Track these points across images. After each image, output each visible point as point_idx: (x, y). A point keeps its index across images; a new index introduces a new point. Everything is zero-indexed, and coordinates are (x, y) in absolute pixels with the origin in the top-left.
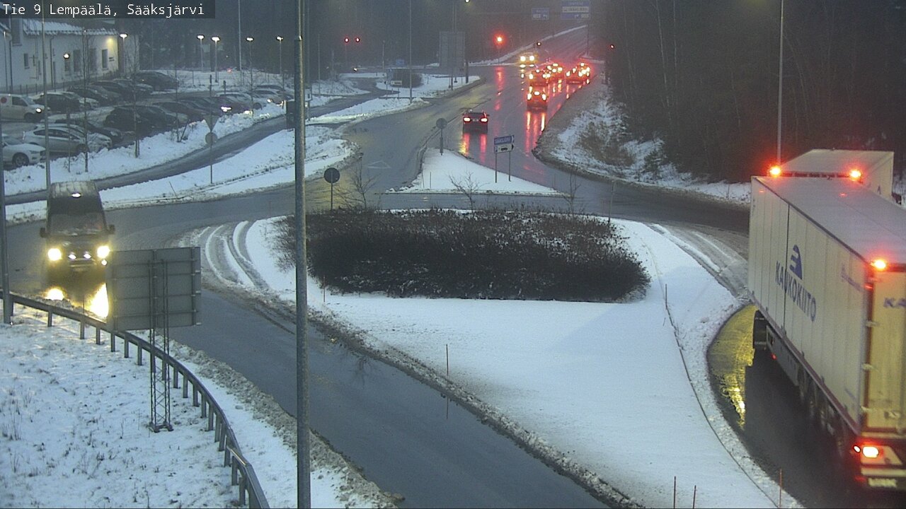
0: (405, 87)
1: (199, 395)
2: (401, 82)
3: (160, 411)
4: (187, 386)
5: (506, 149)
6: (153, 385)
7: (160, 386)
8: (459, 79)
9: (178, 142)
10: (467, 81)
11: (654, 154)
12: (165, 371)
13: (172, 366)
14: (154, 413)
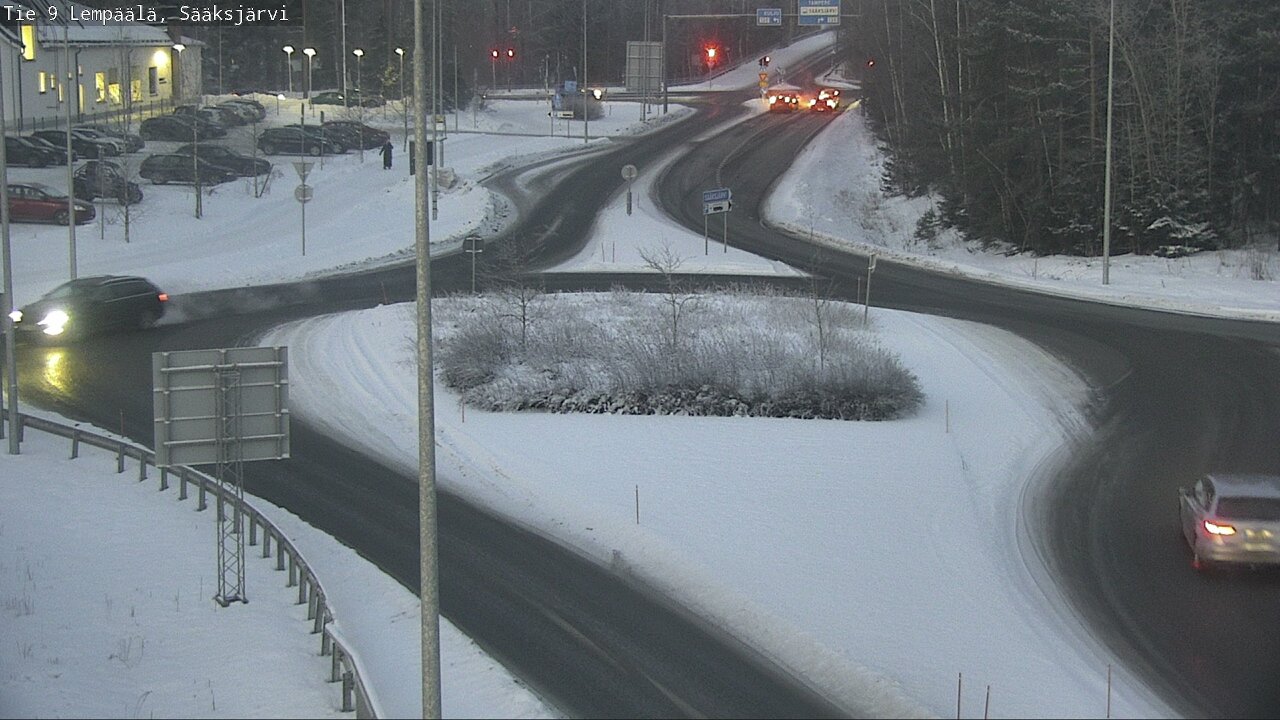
0: (578, 119)
1: (286, 557)
2: (572, 113)
3: (231, 579)
4: (269, 544)
5: (721, 208)
6: (221, 543)
7: (231, 543)
8: (654, 108)
9: (257, 197)
10: (666, 110)
11: (931, 214)
12: (237, 523)
13: (248, 515)
14: (222, 582)
